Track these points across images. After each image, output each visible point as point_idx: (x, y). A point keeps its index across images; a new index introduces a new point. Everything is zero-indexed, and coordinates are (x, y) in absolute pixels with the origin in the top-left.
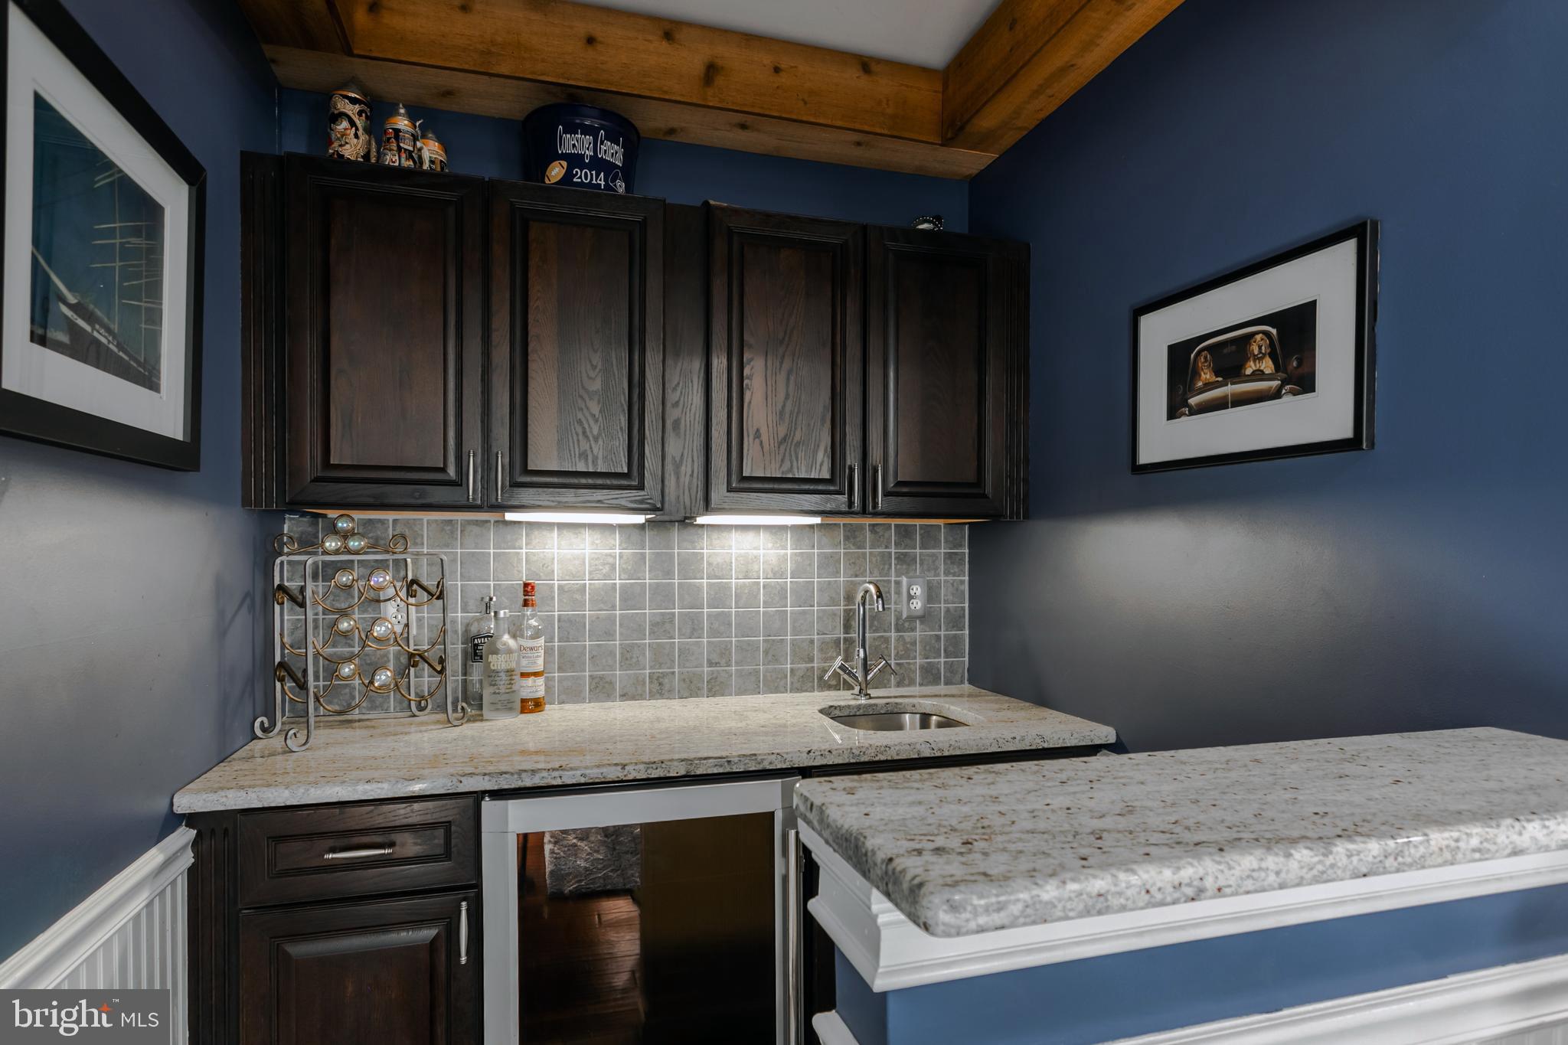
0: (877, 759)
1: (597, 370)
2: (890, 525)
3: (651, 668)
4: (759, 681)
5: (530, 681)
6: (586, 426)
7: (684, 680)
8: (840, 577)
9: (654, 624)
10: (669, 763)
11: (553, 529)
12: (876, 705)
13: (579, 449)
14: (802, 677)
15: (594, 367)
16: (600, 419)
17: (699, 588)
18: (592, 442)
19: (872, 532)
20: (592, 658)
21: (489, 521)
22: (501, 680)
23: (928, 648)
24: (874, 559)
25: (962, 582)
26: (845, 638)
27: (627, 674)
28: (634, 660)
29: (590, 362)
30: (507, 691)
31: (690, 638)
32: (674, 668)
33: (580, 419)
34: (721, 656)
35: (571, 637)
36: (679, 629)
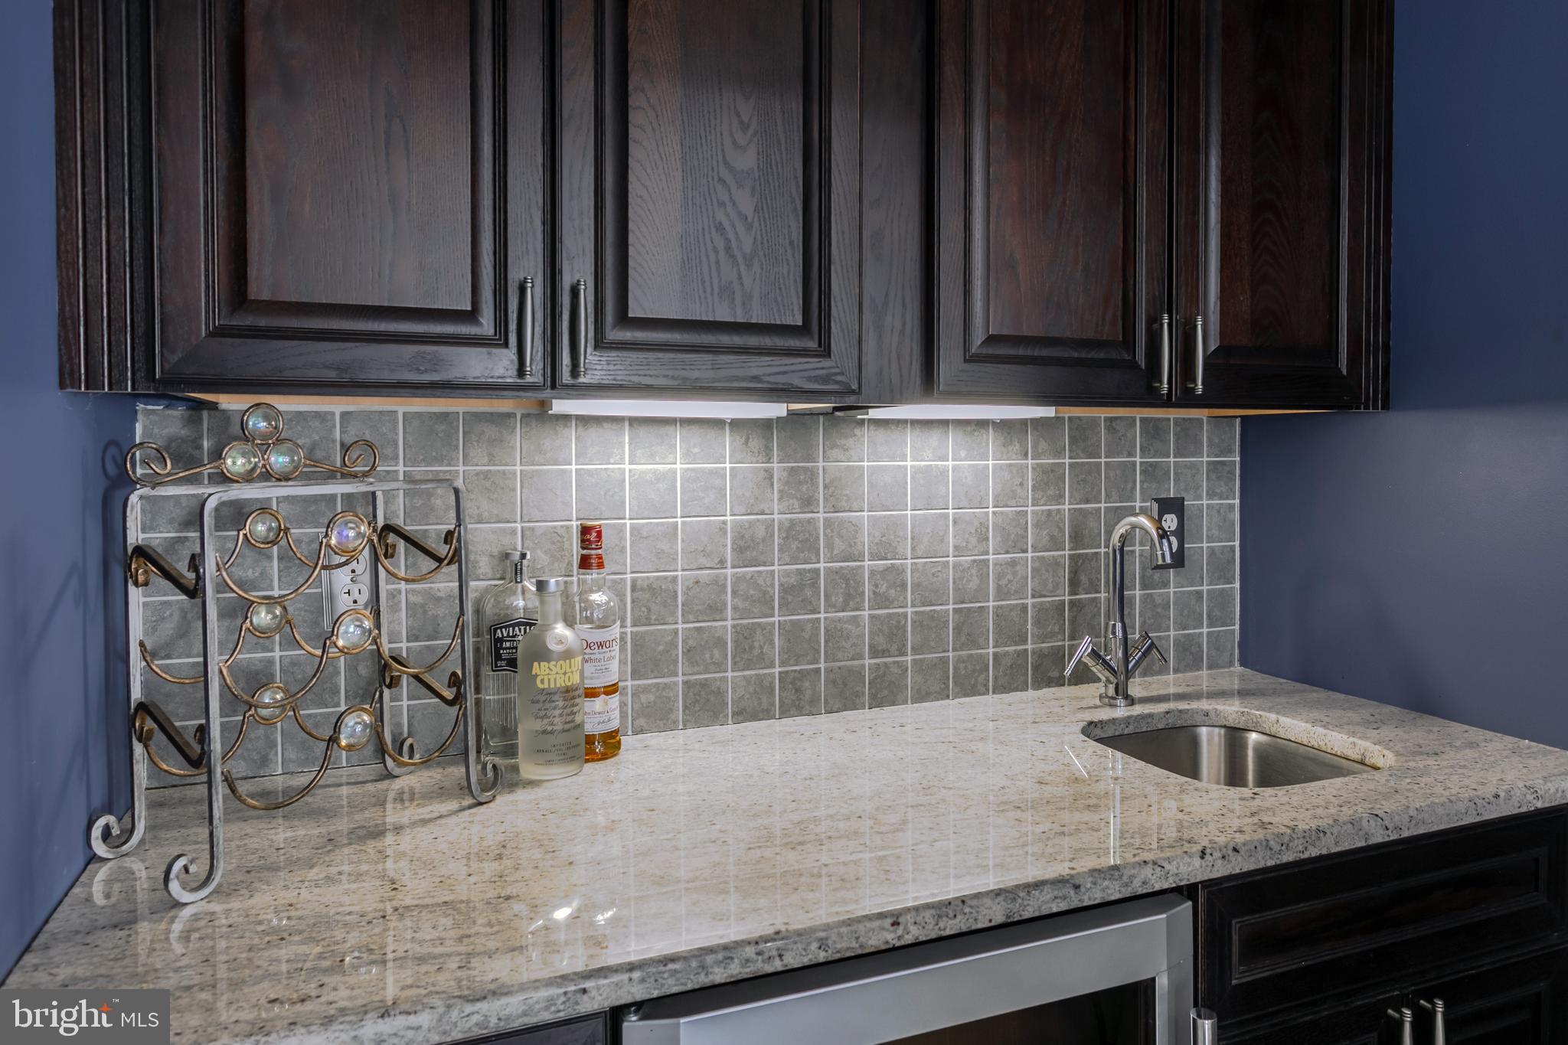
0: (1306, 855)
1: (751, 132)
2: (1134, 419)
3: (783, 663)
4: (948, 678)
5: (598, 704)
6: (731, 236)
7: (834, 682)
8: (1064, 504)
9: (786, 590)
10: (974, 902)
11: (622, 429)
12: (1151, 715)
13: (720, 281)
14: (1011, 666)
15: (744, 127)
16: (756, 224)
17: (857, 528)
18: (742, 267)
19: (1109, 430)
20: (688, 652)
21: (514, 415)
22: (555, 708)
23: (1185, 612)
24: (1112, 474)
25: (1231, 507)
26: (1071, 601)
27: (744, 676)
28: (756, 652)
29: (738, 115)
30: (567, 726)
31: (843, 611)
32: (817, 661)
33: (720, 223)
34: (891, 636)
35: (653, 617)
36: (826, 596)
